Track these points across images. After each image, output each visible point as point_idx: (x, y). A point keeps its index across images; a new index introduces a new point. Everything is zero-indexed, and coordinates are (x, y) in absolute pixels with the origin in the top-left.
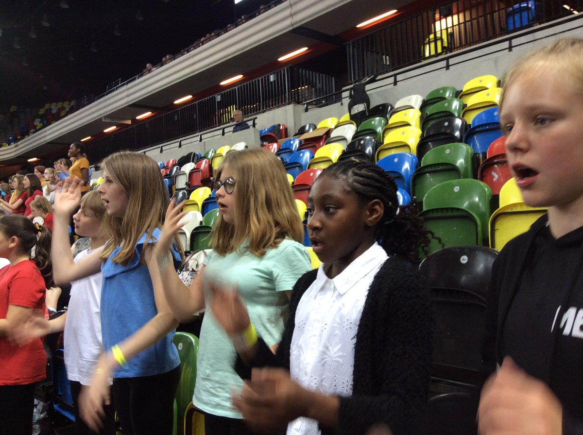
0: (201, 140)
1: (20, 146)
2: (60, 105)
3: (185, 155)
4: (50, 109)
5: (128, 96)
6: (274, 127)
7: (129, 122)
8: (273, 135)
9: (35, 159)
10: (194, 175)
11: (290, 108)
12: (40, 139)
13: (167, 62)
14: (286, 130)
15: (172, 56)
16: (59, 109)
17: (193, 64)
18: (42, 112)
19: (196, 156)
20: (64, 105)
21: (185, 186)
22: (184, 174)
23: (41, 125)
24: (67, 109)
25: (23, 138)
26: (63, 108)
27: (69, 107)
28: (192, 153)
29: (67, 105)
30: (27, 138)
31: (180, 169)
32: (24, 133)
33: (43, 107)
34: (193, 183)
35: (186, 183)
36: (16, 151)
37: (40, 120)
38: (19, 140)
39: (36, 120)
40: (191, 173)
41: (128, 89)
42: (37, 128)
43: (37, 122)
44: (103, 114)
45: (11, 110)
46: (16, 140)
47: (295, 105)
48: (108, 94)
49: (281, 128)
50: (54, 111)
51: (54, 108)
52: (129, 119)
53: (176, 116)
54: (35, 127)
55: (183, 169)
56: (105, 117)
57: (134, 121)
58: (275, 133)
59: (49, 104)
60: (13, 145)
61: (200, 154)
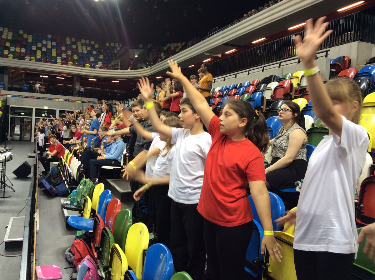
0: (280, 67)
1: (153, 69)
2: (176, 45)
3: (268, 77)
4: (170, 47)
5: (223, 38)
6: (340, 58)
7: (220, 56)
8: (338, 63)
9: (160, 77)
10: (278, 90)
11: (355, 44)
12: (165, 65)
13: (252, 14)
14: (350, 60)
15: (256, 10)
16: (175, 47)
17: (272, 15)
18: (165, 49)
19: (276, 77)
20: (178, 45)
21: (270, 98)
22: (270, 89)
23: (165, 56)
24: (180, 48)
25: (154, 63)
26: (178, 47)
27: (181, 46)
28: (273, 75)
29: (180, 45)
30: (157, 64)
31: (266, 86)
32: (155, 62)
33: (166, 45)
34: (276, 96)
35: (271, 96)
36: (150, 71)
37: (164, 53)
38: (153, 65)
39: (162, 53)
40: (276, 89)
41: (223, 33)
42: (163, 58)
43: (162, 55)
44: (205, 50)
45: (149, 47)
46: (150, 65)
47: (359, 42)
48: (209, 36)
49: (346, 59)
50: (172, 49)
51: (173, 46)
52: (220, 54)
53: (259, 50)
54: (161, 58)
55: (269, 86)
56: (207, 52)
57: (223, 55)
58: (340, 63)
59: (170, 44)
60: (149, 68)
61: (279, 76)
